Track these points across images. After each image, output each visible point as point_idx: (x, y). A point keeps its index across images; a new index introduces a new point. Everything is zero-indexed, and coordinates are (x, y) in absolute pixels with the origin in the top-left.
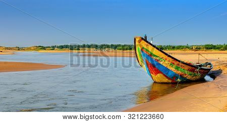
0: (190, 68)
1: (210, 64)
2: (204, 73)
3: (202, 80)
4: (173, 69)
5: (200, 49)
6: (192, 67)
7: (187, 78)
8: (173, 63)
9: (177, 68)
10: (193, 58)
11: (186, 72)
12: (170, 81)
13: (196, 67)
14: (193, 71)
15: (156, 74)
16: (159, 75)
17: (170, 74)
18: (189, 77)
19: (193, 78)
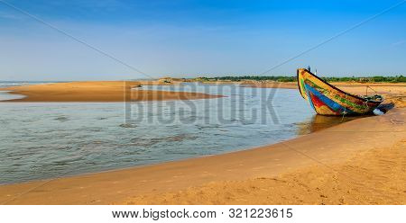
1: (380, 97)
2: (373, 106)
3: (370, 114)
4: (338, 101)
5: (367, 81)
6: (360, 100)
7: (354, 111)
8: (339, 95)
9: (343, 100)
10: (360, 90)
11: (353, 104)
12: (335, 113)
13: (364, 100)
14: (361, 103)
15: (319, 106)
16: (322, 107)
17: (335, 106)
18: (356, 110)
19: (361, 111)
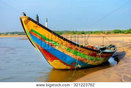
0: (91, 52)
1: (114, 47)
2: (106, 57)
4: (71, 54)
5: (110, 33)
6: (93, 51)
7: (89, 63)
8: (71, 48)
9: (76, 53)
11: (87, 57)
12: (69, 68)
13: (98, 51)
14: (94, 55)
15: (52, 60)
16: (55, 61)
17: (68, 60)
19: (96, 63)
